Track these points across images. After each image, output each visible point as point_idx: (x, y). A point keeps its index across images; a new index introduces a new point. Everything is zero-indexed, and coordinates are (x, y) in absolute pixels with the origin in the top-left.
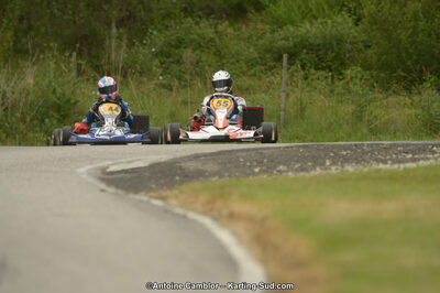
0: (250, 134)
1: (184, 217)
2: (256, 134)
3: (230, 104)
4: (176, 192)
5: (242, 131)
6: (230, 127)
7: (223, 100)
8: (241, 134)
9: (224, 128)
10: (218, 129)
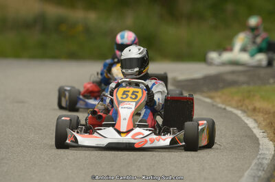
0: (166, 140)
1: (225, 109)
2: (173, 142)
4: (219, 94)
5: (154, 136)
6: (137, 130)
7: (132, 89)
8: (152, 141)
9: (128, 132)
10: (119, 132)
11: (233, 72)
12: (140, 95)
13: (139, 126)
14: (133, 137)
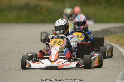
0: (74, 64)
2: (77, 65)
3: (63, 42)
4: (108, 38)
5: (68, 63)
6: (60, 60)
7: (58, 40)
8: (67, 65)
9: (55, 61)
10: (51, 61)
11: (114, 28)
12: (62, 43)
13: (61, 58)
14: (58, 63)
